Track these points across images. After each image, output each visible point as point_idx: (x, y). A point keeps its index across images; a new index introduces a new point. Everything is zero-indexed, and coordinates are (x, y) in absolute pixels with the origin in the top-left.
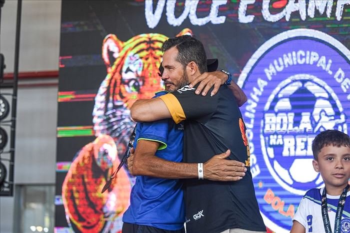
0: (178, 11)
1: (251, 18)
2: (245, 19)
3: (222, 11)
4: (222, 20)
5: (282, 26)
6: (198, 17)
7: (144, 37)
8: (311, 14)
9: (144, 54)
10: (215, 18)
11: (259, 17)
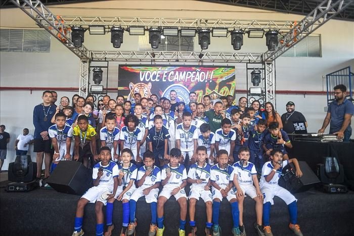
0: (148, 78)
1: (165, 80)
2: (164, 80)
3: (159, 78)
4: (158, 80)
5: (173, 83)
6: (153, 79)
7: (140, 83)
8: (180, 80)
9: (140, 88)
10: (157, 80)
11: (167, 80)
